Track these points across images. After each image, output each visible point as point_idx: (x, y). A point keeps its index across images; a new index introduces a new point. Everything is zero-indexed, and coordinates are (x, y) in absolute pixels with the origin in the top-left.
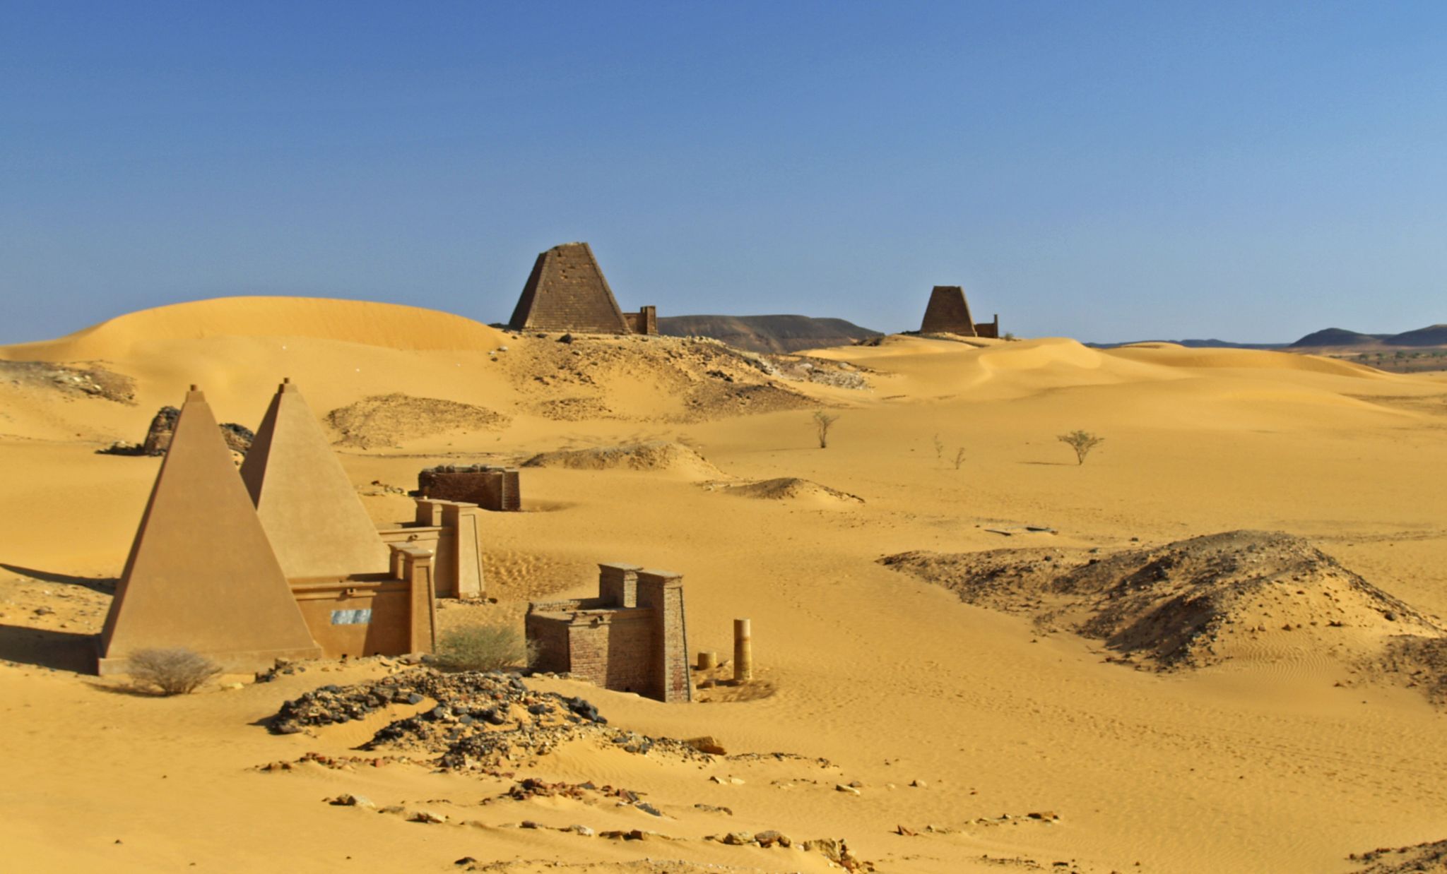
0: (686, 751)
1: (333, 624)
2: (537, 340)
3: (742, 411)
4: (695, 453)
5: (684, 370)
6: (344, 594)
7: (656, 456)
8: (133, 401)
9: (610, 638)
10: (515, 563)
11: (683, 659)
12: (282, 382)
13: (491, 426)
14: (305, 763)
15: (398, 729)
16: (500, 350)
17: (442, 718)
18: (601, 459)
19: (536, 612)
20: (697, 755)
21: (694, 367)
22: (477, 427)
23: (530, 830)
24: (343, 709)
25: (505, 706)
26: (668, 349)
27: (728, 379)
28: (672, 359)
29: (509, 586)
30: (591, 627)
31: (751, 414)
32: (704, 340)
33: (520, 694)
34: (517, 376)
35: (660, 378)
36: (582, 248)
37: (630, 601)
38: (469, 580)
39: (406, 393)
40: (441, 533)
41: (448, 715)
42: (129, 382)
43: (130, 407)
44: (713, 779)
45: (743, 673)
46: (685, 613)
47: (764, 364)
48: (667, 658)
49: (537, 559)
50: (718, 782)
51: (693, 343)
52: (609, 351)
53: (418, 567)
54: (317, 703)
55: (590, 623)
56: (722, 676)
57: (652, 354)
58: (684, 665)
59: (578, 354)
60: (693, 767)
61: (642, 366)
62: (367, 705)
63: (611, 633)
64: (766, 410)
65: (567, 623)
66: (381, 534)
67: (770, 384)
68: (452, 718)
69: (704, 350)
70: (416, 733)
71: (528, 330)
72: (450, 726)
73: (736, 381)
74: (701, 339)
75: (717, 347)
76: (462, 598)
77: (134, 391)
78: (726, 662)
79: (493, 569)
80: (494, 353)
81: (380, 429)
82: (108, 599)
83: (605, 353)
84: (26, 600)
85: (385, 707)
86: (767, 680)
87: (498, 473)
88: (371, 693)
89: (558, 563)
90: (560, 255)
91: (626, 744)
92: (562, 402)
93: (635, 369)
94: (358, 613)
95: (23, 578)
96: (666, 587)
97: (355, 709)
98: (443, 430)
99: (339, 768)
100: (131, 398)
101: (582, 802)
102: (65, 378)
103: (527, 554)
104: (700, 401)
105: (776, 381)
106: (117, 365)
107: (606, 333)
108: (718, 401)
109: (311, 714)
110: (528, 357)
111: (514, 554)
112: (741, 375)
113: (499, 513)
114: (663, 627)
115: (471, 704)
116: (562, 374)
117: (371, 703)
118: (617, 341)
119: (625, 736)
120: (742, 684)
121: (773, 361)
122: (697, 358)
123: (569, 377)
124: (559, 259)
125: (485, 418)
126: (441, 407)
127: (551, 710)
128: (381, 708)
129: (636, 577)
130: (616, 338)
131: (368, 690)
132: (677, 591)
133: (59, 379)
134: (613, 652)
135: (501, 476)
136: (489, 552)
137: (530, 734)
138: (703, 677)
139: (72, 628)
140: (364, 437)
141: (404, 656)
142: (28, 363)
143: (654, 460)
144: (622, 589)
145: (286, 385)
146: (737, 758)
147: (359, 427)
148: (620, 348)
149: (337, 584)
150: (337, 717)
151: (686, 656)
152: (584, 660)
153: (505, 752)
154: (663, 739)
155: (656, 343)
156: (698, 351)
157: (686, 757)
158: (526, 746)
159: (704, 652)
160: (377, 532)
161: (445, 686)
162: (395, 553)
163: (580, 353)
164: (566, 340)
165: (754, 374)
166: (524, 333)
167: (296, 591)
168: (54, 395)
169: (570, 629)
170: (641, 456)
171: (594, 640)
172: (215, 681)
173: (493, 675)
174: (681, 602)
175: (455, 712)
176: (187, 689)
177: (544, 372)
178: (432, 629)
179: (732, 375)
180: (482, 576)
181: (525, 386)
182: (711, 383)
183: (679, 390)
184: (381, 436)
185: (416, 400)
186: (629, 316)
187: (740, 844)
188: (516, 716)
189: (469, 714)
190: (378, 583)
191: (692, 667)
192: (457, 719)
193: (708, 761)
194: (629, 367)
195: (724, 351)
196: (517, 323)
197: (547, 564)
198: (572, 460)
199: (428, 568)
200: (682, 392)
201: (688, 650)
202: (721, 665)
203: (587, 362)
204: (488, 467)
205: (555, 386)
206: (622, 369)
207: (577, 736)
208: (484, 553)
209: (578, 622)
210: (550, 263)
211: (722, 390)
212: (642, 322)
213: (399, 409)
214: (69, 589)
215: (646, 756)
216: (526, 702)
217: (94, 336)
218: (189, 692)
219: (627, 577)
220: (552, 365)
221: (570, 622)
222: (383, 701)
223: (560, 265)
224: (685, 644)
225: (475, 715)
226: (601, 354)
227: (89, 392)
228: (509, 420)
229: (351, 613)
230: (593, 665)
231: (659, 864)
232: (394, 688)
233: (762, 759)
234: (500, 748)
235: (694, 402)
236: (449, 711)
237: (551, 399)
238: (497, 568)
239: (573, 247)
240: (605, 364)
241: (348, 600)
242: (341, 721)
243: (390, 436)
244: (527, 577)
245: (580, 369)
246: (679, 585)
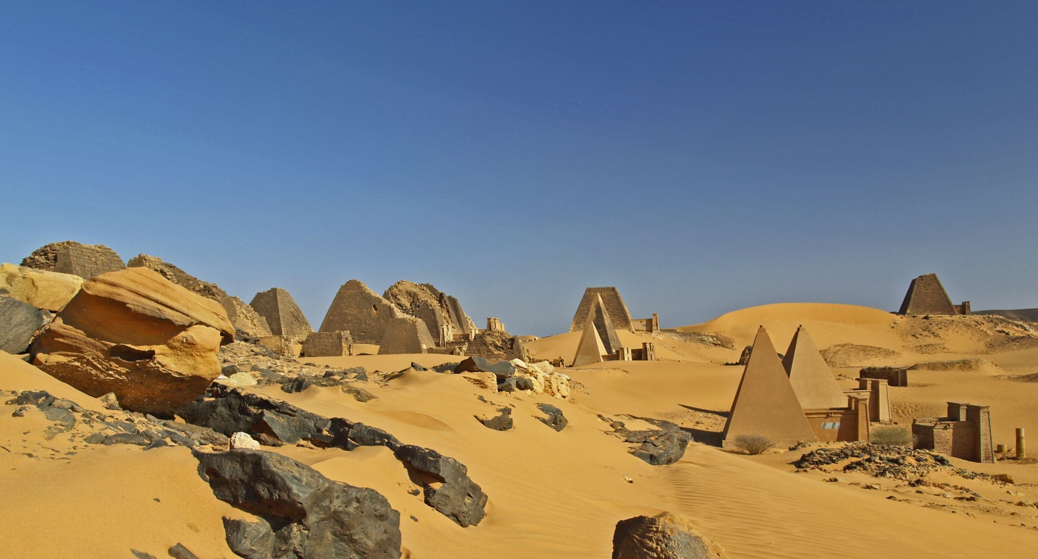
0: (994, 480)
1: (823, 428)
2: (912, 318)
3: (1015, 348)
4: (992, 363)
5: (985, 330)
6: (828, 415)
7: (973, 364)
8: (734, 348)
9: (953, 435)
10: (906, 408)
11: (990, 446)
12: (799, 327)
13: (892, 357)
14: (814, 470)
15: (854, 465)
16: (895, 323)
17: (875, 461)
18: (945, 366)
19: (917, 423)
20: (999, 482)
21: (989, 328)
22: (885, 357)
23: (920, 494)
24: (828, 458)
25: (904, 457)
26: (977, 321)
27: (1007, 334)
28: (978, 325)
29: (903, 418)
30: (944, 429)
31: (1019, 349)
32: (995, 316)
33: (911, 452)
34: (903, 335)
35: (973, 335)
36: (933, 276)
37: (963, 417)
38: (884, 414)
39: (853, 343)
40: (871, 392)
41: (877, 460)
42: (732, 340)
43: (732, 350)
44: (1008, 492)
45: (1021, 454)
46: (991, 424)
47: (1026, 326)
48: (982, 444)
49: (916, 406)
50: (1010, 494)
51: (989, 317)
52: (947, 322)
53: (861, 404)
54: (817, 455)
55: (943, 427)
56: (1010, 455)
57: (968, 323)
58: (990, 448)
59: (932, 324)
60: (997, 486)
61: (963, 329)
62: (839, 457)
63: (953, 432)
64: (1028, 348)
65: (932, 428)
66: (844, 393)
67: (1029, 335)
68: (879, 461)
69: (994, 321)
70: (863, 467)
71: (908, 314)
72: (878, 465)
73: (1011, 335)
74: (993, 316)
75: (1001, 319)
76: (881, 422)
77: (734, 344)
78: (1012, 449)
79: (895, 410)
80: (892, 325)
81: (841, 358)
82: (726, 419)
83: (945, 323)
84: (692, 418)
85: (847, 458)
86: (1034, 457)
87: (897, 370)
88: (841, 452)
89: (926, 408)
90: (922, 280)
91: (964, 475)
92: (925, 346)
93: (960, 330)
94: (834, 424)
95: (691, 410)
96: (981, 411)
97: (834, 459)
98: (869, 358)
99: (829, 473)
100: (733, 347)
101: (943, 490)
102: (706, 339)
103: (911, 404)
104: (993, 344)
105: (1032, 334)
106: (727, 334)
107: (945, 314)
108: (1002, 344)
109: (815, 460)
110: (908, 326)
111: (905, 404)
112: (1014, 332)
113: (898, 387)
114: (980, 430)
115: (888, 455)
116: (925, 333)
117: (841, 456)
118: (951, 318)
119: (962, 471)
120: (1020, 459)
121: (1030, 325)
122: (990, 325)
123: (928, 335)
124: (922, 281)
125: (888, 353)
126: (868, 349)
127: (926, 460)
128: (846, 459)
129: (966, 407)
130: (951, 317)
131: (840, 451)
132: (987, 413)
133: (703, 339)
134: (954, 441)
135: (898, 371)
136: (893, 403)
137: (917, 468)
138: (1000, 456)
139: (711, 430)
140: (833, 362)
141: (855, 442)
142: (690, 334)
143: (971, 366)
144: (959, 413)
145: (801, 328)
146: (1020, 485)
147: (832, 358)
148: (953, 321)
149: (824, 411)
150: (826, 462)
151: (991, 444)
152: (941, 445)
153: (905, 475)
154: (982, 474)
155: (970, 318)
156: (991, 321)
157: (993, 482)
158: (915, 473)
159: (1000, 444)
160: (842, 392)
161: (875, 450)
162: (850, 398)
163: (933, 324)
164: (926, 318)
165: (1020, 331)
166: (906, 316)
167: (807, 414)
168: (701, 346)
169: (934, 430)
170: (965, 365)
171: (946, 435)
172: (772, 450)
173: (897, 446)
174: (989, 418)
175: (881, 459)
176: (760, 452)
177: (916, 333)
178: (868, 432)
179: (1009, 332)
180: (890, 413)
181: (907, 339)
182: (998, 336)
183: (983, 339)
184: (842, 362)
185: (857, 346)
186: (956, 306)
187: (1026, 506)
188: (909, 462)
189: (887, 460)
190: (843, 411)
191: (994, 451)
192: (881, 462)
193: (1005, 485)
194: (957, 329)
195: (1004, 321)
196: (903, 311)
197: (921, 408)
198: (931, 367)
199: (866, 405)
200: (984, 340)
201: (992, 441)
202: (1009, 451)
203: (936, 328)
204: (892, 367)
205: (922, 339)
206: (954, 330)
207: (939, 470)
208: (891, 404)
209: (938, 427)
210: (918, 284)
211: (1004, 339)
212: (964, 309)
213: (849, 350)
214: (710, 415)
215: (973, 480)
216: (914, 456)
217: (717, 321)
218: (761, 453)
219: (961, 408)
220: (920, 329)
221: (934, 427)
222: (847, 456)
223: (922, 284)
224: (991, 438)
225: (889, 460)
226: (944, 324)
227: (715, 344)
228: (900, 354)
229: (831, 424)
230: (945, 447)
231: (985, 507)
232: (852, 450)
233: (1033, 486)
234: (902, 473)
235: (990, 345)
236: (878, 458)
237: (920, 344)
238: (897, 410)
239: (928, 276)
240: (945, 328)
241: (830, 418)
242: (828, 463)
243: (846, 361)
244: (912, 414)
245: (933, 331)
246: (988, 410)
